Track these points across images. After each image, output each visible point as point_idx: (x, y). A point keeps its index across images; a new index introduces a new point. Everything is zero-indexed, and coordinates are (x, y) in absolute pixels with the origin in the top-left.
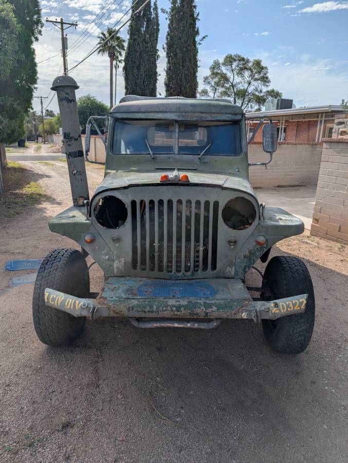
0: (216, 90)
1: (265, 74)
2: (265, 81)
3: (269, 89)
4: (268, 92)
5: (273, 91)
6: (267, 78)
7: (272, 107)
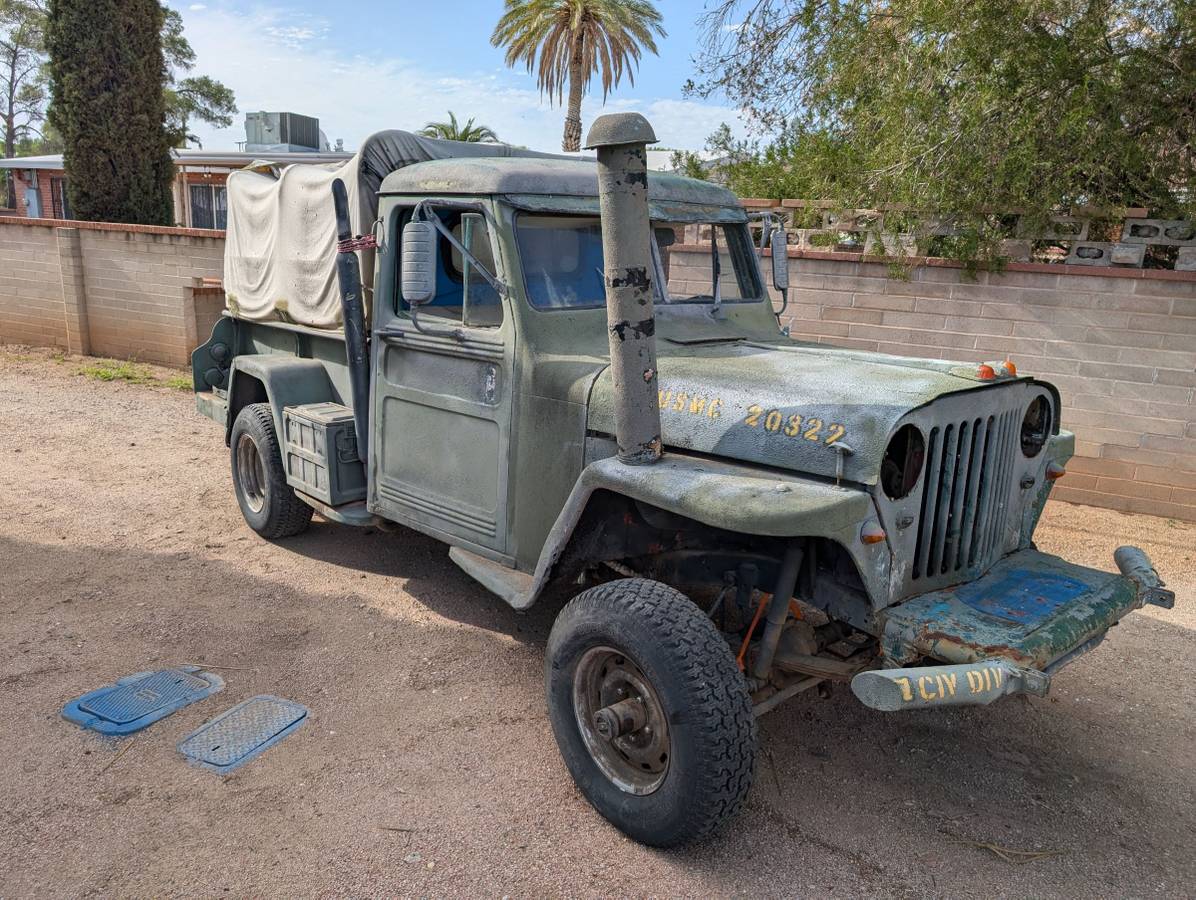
0: (15, 57)
1: (176, 32)
2: (180, 52)
3: (196, 74)
4: (191, 82)
5: (206, 82)
6: (183, 43)
7: (265, 133)
